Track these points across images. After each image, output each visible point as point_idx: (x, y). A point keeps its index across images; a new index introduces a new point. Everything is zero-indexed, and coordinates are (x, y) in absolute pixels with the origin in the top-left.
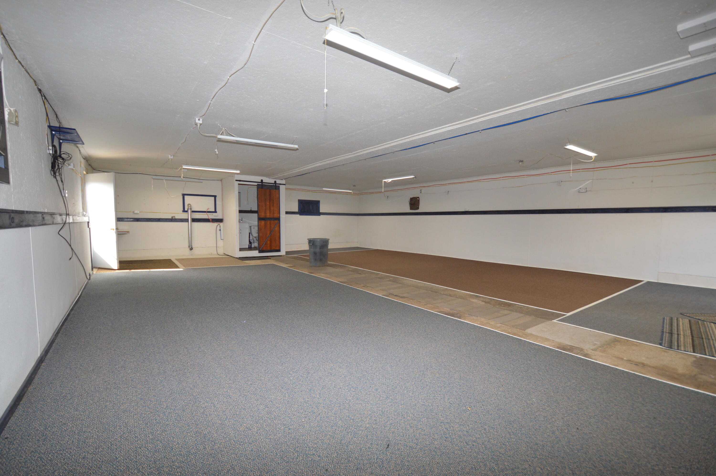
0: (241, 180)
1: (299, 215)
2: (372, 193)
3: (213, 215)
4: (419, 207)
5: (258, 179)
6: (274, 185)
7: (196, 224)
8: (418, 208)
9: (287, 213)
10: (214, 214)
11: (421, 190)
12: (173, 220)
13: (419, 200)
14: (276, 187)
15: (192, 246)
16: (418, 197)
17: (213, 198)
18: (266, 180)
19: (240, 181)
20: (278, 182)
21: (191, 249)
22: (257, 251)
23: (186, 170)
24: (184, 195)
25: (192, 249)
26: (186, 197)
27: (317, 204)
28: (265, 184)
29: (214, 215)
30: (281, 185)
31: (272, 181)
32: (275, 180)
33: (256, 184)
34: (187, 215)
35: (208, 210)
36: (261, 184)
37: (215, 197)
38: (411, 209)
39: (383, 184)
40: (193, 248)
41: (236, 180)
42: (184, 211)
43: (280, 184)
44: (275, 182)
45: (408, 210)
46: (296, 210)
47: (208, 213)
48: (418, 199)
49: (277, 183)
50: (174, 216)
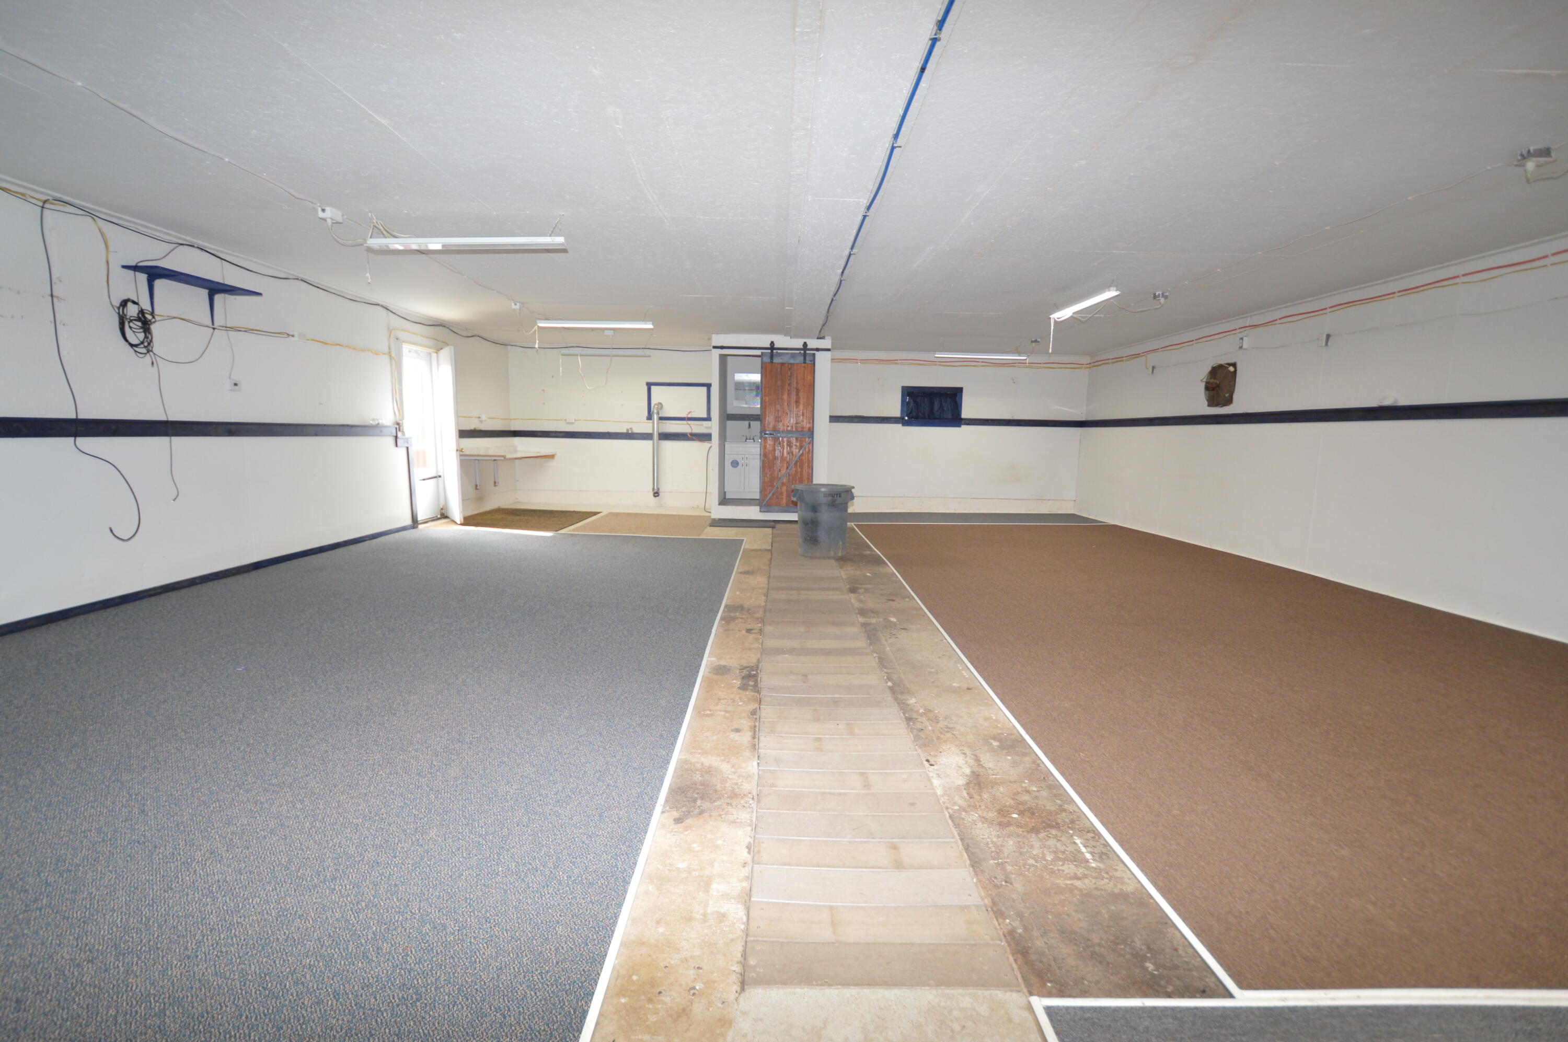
0: (725, 345)
1: (901, 425)
2: (1119, 359)
3: (702, 425)
4: (1235, 396)
5: (763, 340)
6: (802, 352)
7: (668, 445)
8: (1229, 401)
9: (834, 419)
10: (705, 423)
11: (1242, 339)
12: (629, 436)
13: (1235, 371)
14: (807, 355)
15: (658, 489)
16: (1234, 365)
17: (705, 389)
18: (782, 341)
19: (722, 348)
20: (813, 343)
21: (656, 494)
22: (758, 508)
23: (611, 333)
24: (649, 385)
25: (658, 496)
26: (653, 388)
27: (953, 396)
28: (779, 351)
29: (704, 425)
30: (820, 353)
31: (798, 343)
32: (805, 340)
33: (758, 352)
34: (651, 425)
35: (690, 416)
36: (769, 351)
37: (708, 386)
38: (1212, 402)
39: (1052, 328)
40: (660, 494)
41: (715, 347)
42: (650, 417)
43: (818, 350)
44: (805, 344)
45: (1202, 407)
46: (897, 413)
47: (689, 422)
48: (1231, 369)
49: (809, 347)
50: (631, 429)
